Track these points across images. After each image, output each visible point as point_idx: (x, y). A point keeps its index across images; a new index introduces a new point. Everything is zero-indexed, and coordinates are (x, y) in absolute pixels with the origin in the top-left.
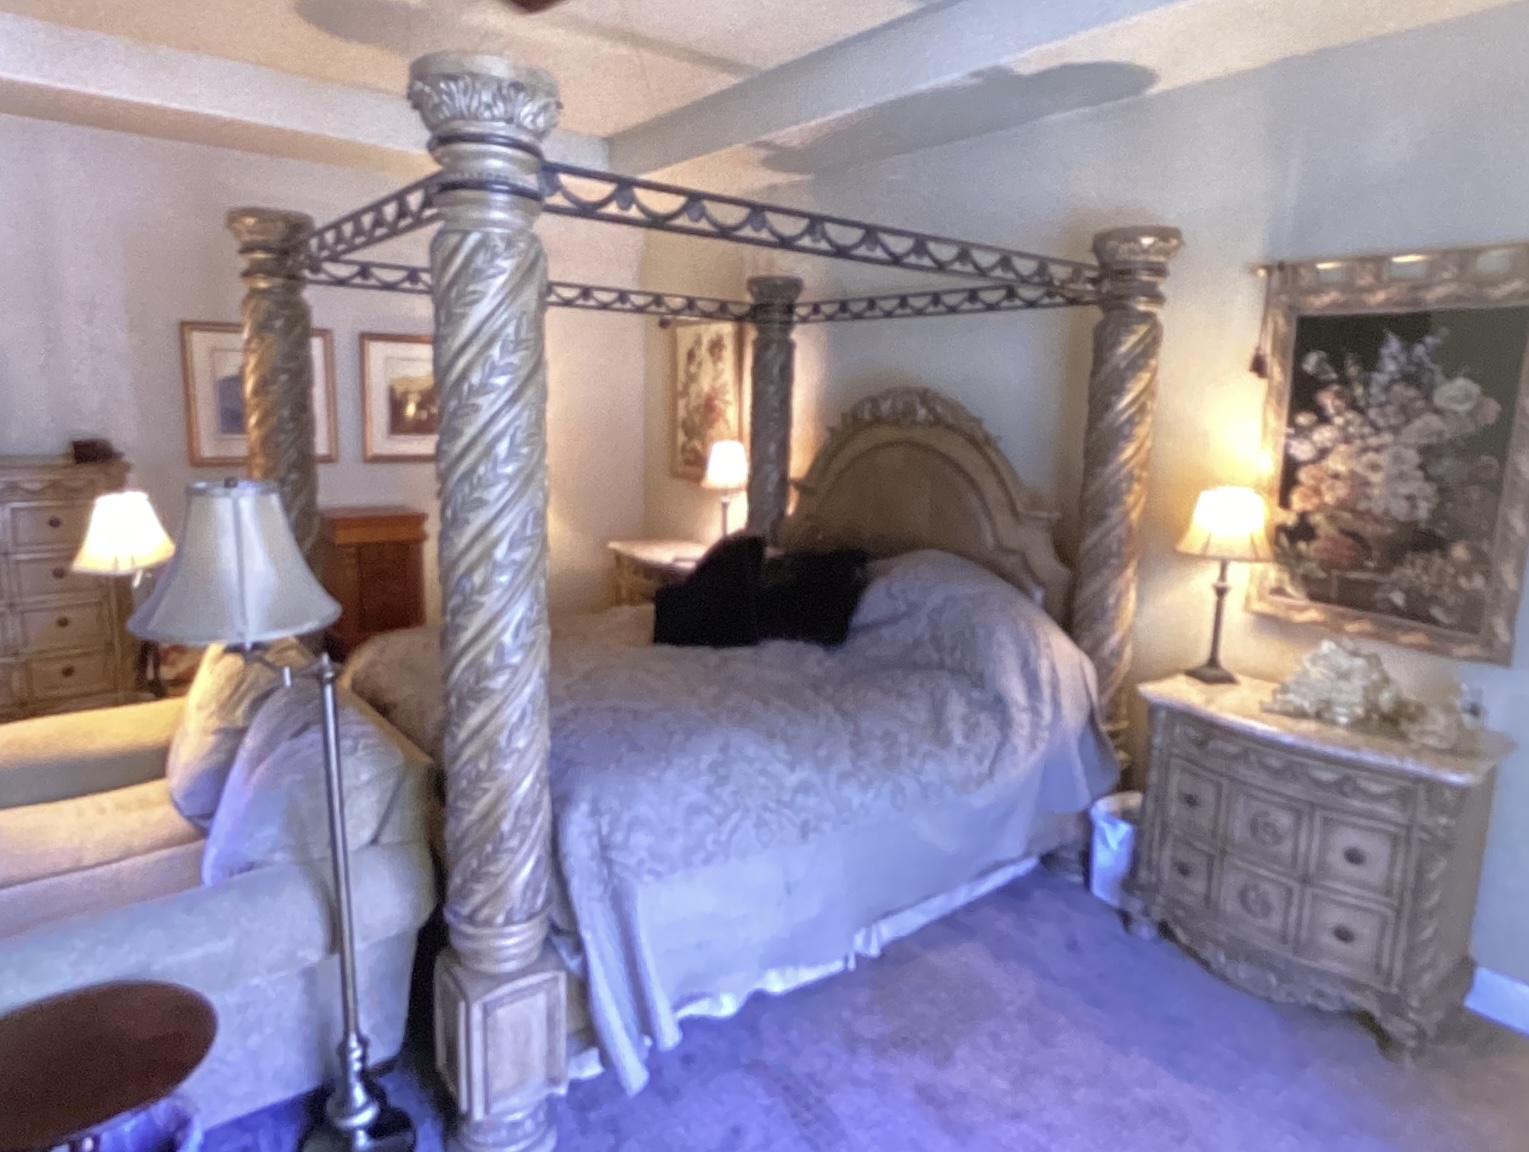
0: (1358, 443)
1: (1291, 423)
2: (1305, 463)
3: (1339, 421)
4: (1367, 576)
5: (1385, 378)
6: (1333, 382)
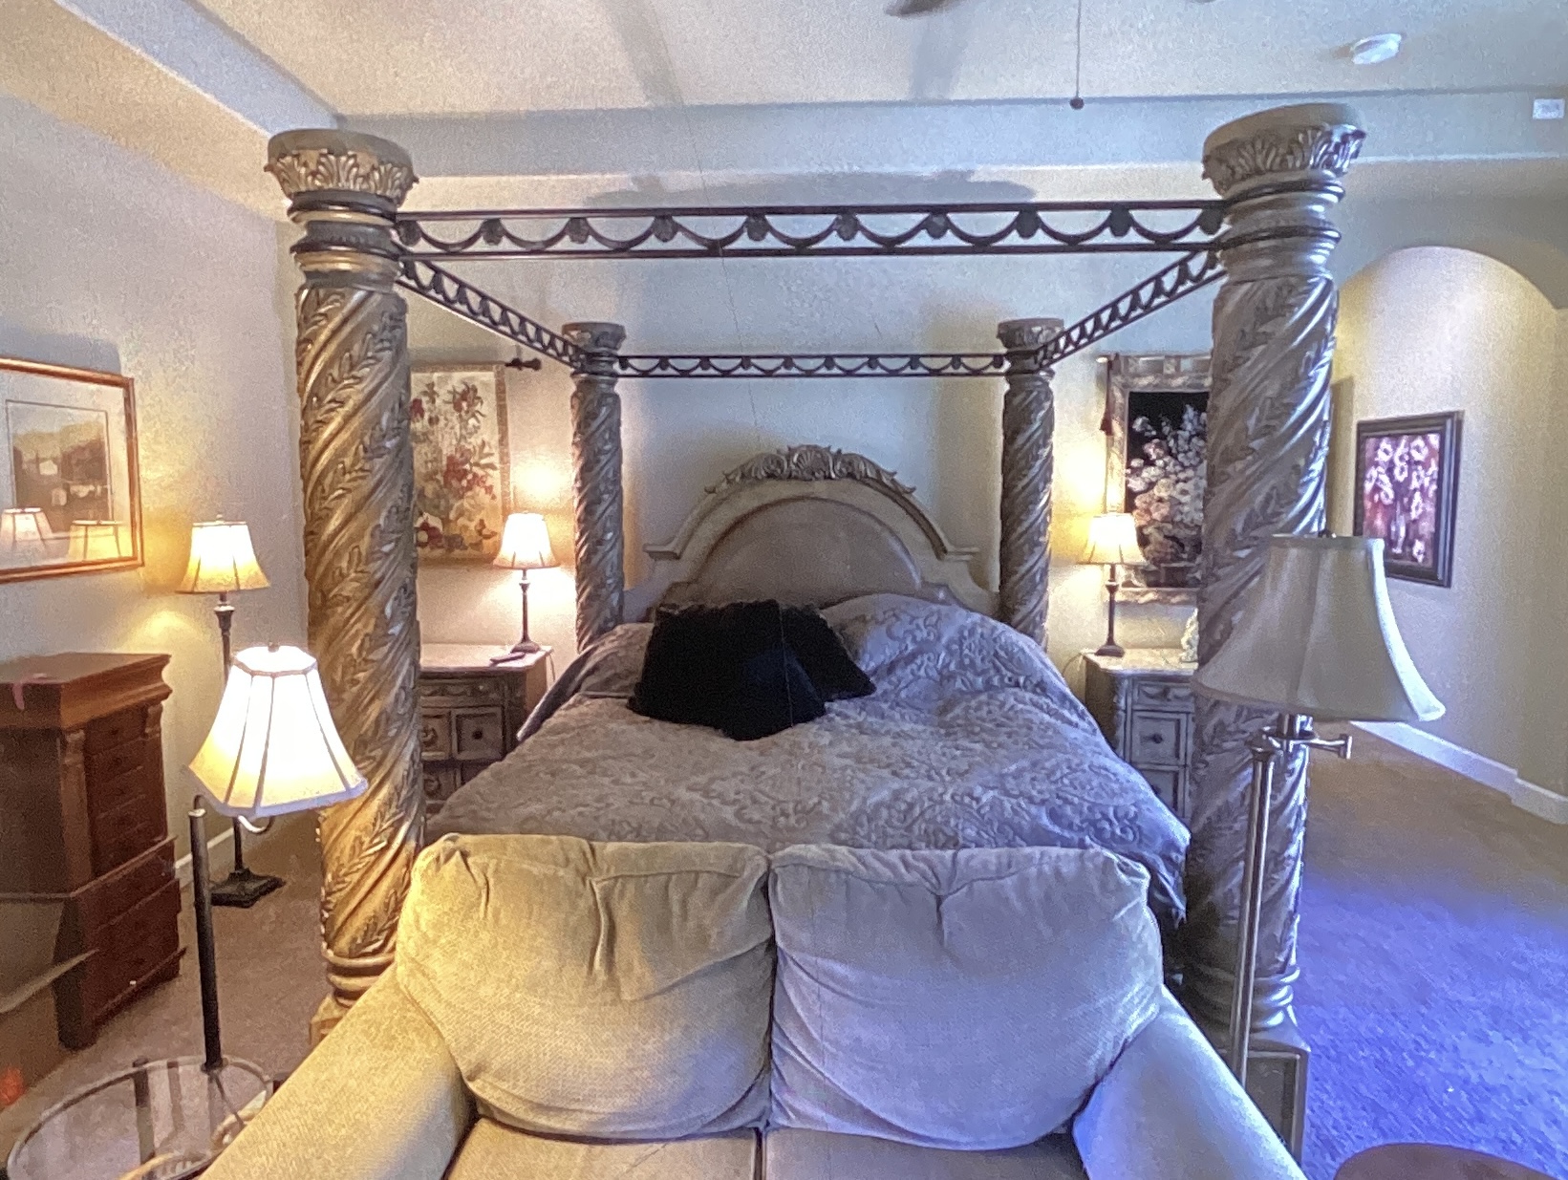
0: (1173, 477)
1: (1128, 466)
2: (1140, 493)
3: (1160, 463)
4: (1182, 564)
5: (1186, 434)
6: (1154, 437)
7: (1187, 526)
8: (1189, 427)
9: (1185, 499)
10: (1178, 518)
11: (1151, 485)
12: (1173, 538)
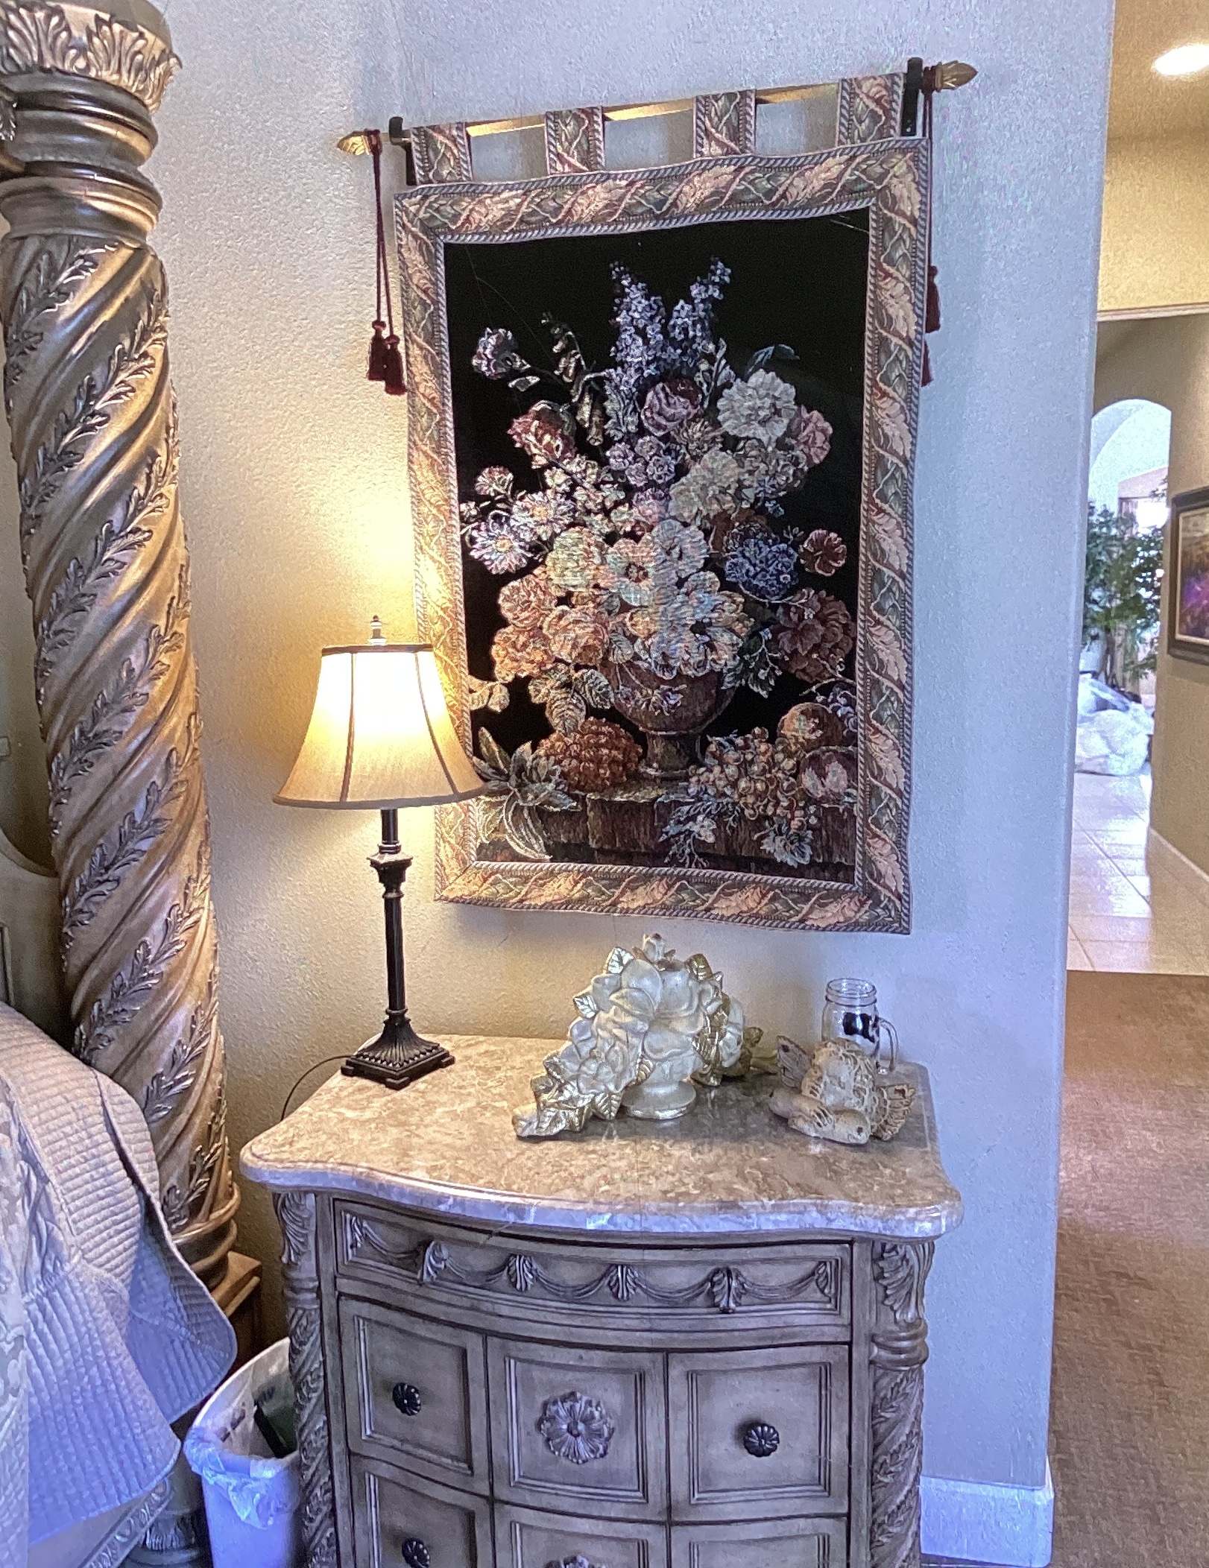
0: (600, 524)
1: (467, 494)
2: (507, 577)
3: (556, 479)
4: (643, 796)
5: (628, 379)
6: (534, 394)
7: (650, 679)
8: (635, 352)
9: (637, 594)
10: (622, 654)
11: (539, 549)
12: (614, 716)
